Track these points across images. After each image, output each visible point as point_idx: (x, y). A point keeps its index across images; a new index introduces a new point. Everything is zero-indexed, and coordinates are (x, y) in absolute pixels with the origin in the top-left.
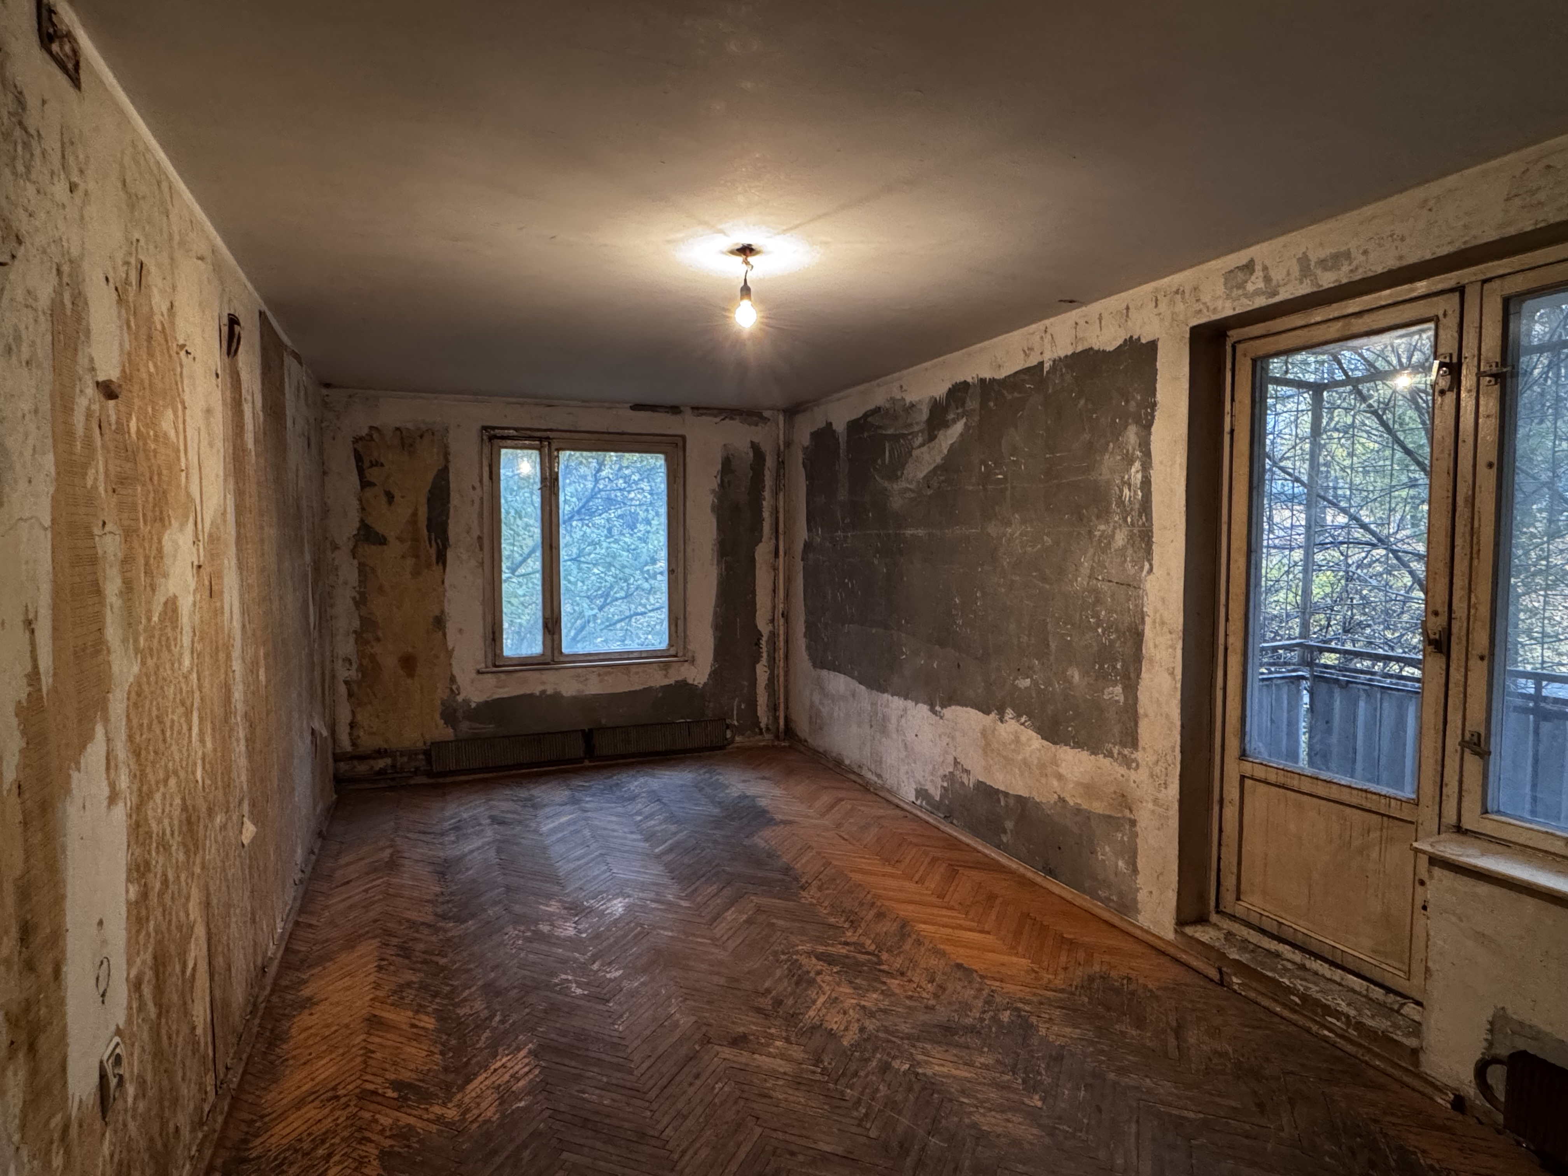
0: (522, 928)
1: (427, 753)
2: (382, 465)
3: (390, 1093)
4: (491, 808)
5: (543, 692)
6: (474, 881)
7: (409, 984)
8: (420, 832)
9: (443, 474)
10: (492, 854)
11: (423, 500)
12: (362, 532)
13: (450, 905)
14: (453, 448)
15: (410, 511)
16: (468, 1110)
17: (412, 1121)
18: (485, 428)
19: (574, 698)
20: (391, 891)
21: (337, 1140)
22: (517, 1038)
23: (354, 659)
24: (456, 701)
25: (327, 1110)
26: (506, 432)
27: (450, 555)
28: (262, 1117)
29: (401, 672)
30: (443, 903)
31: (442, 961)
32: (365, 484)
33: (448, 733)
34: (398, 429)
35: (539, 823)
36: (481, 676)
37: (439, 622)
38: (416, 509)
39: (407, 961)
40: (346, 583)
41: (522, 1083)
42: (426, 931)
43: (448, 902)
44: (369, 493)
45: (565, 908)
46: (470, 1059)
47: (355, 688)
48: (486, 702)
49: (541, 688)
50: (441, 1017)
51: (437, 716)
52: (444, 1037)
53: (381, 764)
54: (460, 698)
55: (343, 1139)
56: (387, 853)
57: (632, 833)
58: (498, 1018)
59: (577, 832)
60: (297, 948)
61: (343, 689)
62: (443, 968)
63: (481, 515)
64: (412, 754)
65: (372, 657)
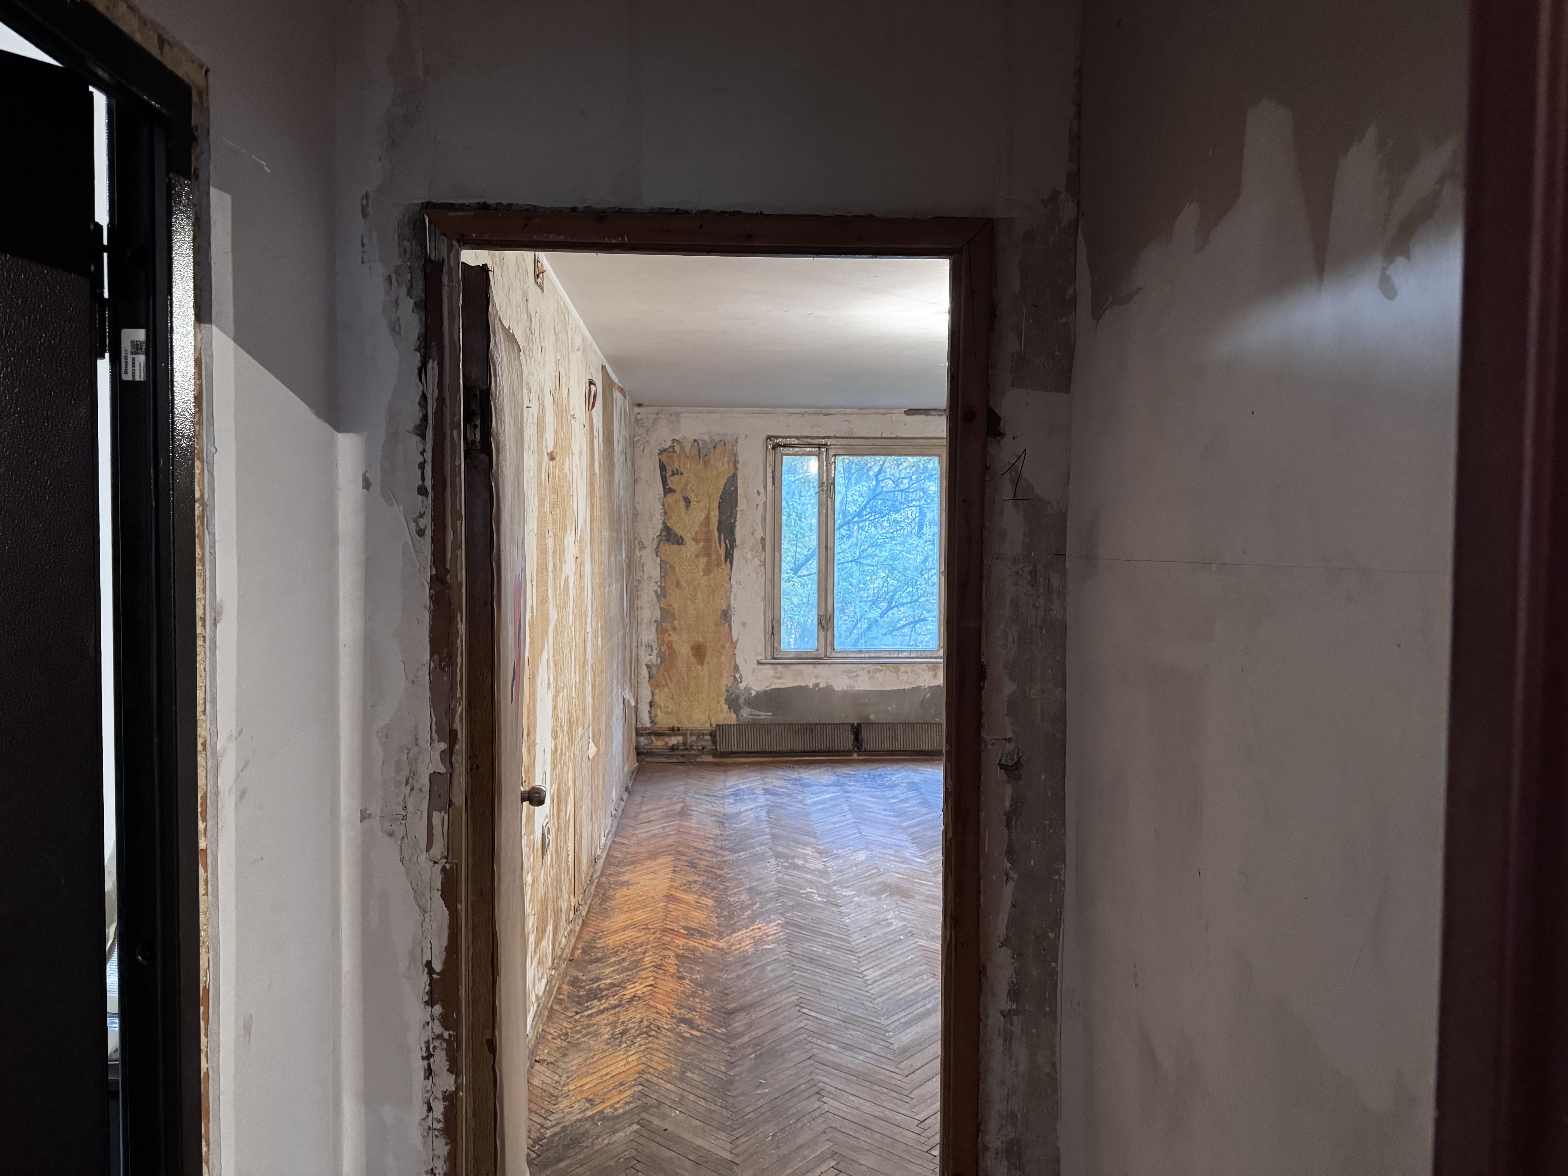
0: (782, 861)
1: (713, 734)
2: (682, 474)
3: (682, 931)
4: (765, 783)
5: (817, 685)
6: (746, 829)
7: (695, 882)
8: (705, 795)
9: (733, 480)
10: (763, 814)
11: (716, 505)
12: (664, 533)
13: (727, 842)
14: (741, 458)
15: (703, 515)
16: (733, 945)
17: (696, 944)
18: (769, 438)
19: (845, 693)
20: (682, 830)
21: (649, 947)
22: (770, 916)
23: (655, 645)
24: (739, 689)
25: (642, 934)
26: (788, 441)
27: (736, 554)
28: (602, 931)
29: (692, 659)
30: (722, 840)
31: (719, 872)
32: (668, 491)
33: (731, 718)
34: (695, 441)
35: (805, 797)
36: (760, 667)
37: (726, 615)
38: (709, 513)
39: (694, 870)
40: (650, 578)
41: (770, 938)
42: (708, 855)
43: (726, 840)
44: (670, 498)
45: (818, 853)
46: (736, 923)
47: (654, 670)
48: (766, 692)
49: (815, 681)
50: (717, 900)
51: (723, 701)
52: (719, 910)
53: (674, 740)
54: (742, 686)
55: (652, 947)
56: (679, 807)
57: (885, 810)
58: (758, 905)
59: (836, 805)
60: (615, 854)
61: (645, 672)
62: (720, 876)
63: (764, 519)
64: (700, 735)
65: (670, 645)
